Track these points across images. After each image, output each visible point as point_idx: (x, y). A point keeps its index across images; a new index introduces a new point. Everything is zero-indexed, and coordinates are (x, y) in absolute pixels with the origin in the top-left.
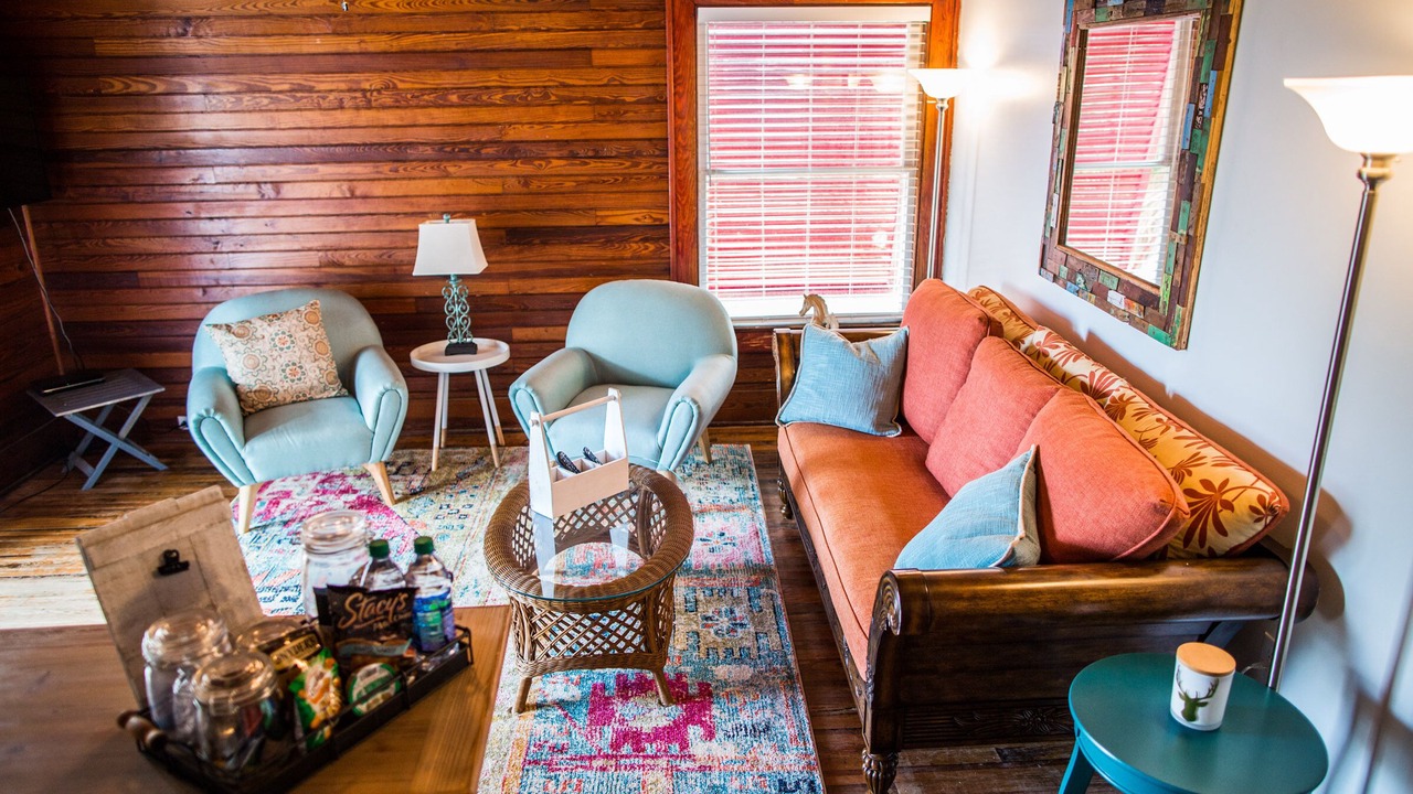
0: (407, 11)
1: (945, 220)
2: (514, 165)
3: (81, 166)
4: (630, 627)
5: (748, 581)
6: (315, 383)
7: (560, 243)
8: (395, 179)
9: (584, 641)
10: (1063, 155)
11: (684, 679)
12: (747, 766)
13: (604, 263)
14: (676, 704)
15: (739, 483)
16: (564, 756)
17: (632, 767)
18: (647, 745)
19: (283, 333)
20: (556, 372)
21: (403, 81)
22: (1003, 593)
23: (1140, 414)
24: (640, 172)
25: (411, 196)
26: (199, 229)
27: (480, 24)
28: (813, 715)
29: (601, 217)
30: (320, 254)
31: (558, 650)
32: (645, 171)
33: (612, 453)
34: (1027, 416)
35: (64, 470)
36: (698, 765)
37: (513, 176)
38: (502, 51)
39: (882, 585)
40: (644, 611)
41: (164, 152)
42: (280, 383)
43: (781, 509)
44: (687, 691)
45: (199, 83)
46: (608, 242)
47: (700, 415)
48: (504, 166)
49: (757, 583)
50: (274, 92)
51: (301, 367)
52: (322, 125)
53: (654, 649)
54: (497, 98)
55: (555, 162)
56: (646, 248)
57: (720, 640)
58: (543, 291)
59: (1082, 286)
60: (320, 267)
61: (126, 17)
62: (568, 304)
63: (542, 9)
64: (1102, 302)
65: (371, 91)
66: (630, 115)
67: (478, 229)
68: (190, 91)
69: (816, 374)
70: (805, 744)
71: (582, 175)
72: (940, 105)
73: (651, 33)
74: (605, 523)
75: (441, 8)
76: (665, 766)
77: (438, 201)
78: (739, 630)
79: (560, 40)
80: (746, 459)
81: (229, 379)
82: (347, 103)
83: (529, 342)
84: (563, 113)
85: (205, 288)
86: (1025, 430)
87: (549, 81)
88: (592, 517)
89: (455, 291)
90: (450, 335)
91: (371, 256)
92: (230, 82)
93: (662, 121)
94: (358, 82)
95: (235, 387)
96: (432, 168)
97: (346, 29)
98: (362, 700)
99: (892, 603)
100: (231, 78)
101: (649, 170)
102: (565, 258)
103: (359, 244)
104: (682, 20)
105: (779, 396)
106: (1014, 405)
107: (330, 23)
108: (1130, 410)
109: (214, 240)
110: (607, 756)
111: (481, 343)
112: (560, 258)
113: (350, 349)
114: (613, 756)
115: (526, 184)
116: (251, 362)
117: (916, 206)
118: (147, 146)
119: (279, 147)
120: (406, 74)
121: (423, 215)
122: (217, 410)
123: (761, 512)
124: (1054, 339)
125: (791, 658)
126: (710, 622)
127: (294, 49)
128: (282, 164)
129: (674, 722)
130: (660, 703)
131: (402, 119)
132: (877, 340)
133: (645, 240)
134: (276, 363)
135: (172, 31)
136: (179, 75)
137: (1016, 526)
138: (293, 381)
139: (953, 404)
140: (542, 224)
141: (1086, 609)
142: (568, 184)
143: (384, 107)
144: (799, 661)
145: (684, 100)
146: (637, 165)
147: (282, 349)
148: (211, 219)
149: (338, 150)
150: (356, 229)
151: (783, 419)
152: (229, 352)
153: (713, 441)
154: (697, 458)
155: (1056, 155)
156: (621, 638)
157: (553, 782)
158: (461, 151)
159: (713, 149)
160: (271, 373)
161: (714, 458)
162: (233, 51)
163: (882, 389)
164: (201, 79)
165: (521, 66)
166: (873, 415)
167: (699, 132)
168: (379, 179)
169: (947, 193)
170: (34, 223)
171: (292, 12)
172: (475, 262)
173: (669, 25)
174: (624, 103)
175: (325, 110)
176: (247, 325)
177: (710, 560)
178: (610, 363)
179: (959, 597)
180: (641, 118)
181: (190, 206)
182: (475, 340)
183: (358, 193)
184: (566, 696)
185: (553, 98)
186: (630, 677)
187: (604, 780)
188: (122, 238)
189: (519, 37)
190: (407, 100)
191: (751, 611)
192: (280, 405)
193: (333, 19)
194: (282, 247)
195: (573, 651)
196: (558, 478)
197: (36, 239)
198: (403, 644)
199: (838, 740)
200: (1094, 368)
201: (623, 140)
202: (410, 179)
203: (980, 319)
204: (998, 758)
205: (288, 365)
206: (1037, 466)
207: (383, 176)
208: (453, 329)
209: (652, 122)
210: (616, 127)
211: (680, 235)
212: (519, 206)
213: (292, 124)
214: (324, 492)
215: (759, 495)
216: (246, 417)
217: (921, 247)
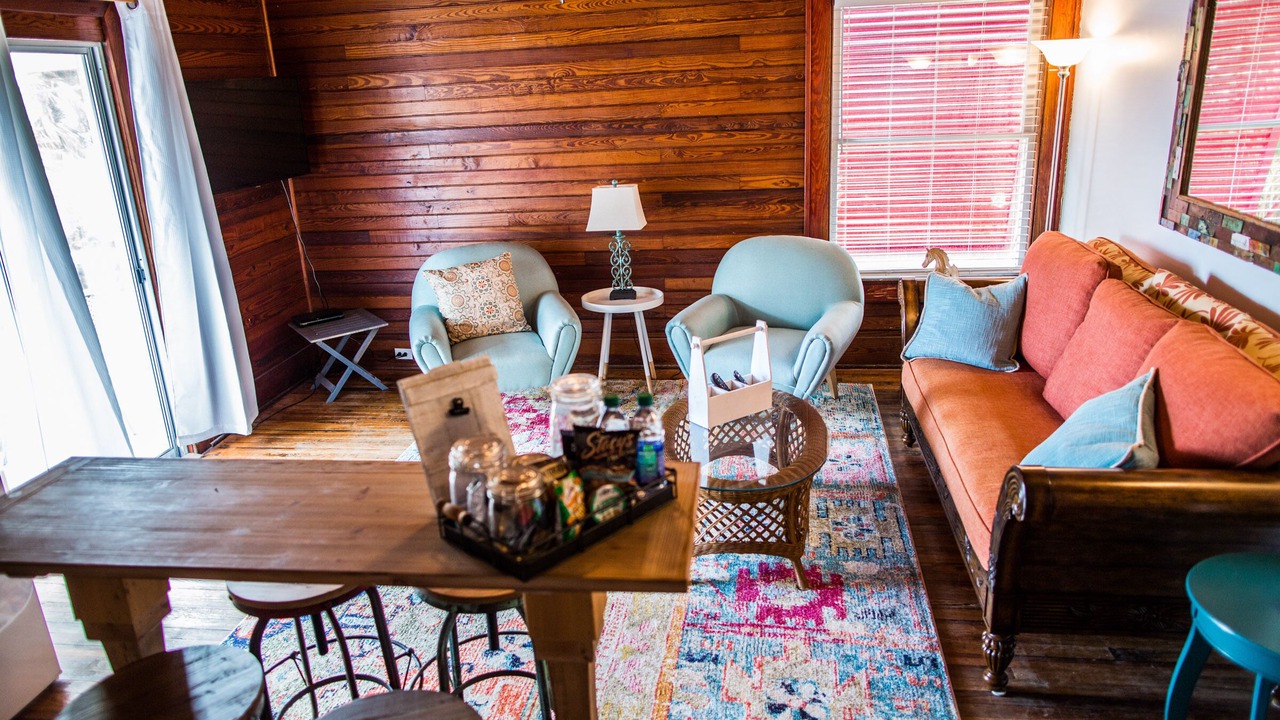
0: (585, 11)
1: (1063, 182)
2: (671, 138)
3: (332, 147)
4: (774, 520)
5: (873, 496)
6: (507, 319)
7: (708, 205)
8: (571, 152)
9: (734, 529)
10: (1188, 110)
11: (818, 570)
12: (875, 643)
13: (745, 223)
14: (812, 589)
15: (863, 416)
16: (717, 622)
17: (775, 635)
18: (787, 619)
19: (483, 278)
20: (705, 312)
21: (582, 70)
22: (1122, 489)
23: (1264, 344)
24: (780, 142)
25: (584, 166)
26: (416, 196)
27: (646, 18)
28: (935, 607)
29: (744, 182)
30: (510, 215)
31: (712, 536)
32: (783, 141)
33: (758, 376)
34: (1146, 347)
35: (313, 387)
36: (832, 638)
37: (669, 148)
38: (664, 40)
39: (1007, 480)
40: (786, 507)
41: (392, 134)
42: (480, 320)
43: (903, 437)
44: (821, 579)
45: (421, 78)
46: (750, 204)
47: (832, 351)
48: (662, 139)
49: (881, 497)
50: (478, 83)
51: (495, 306)
52: (515, 108)
53: (793, 539)
54: (658, 81)
55: (706, 135)
56: (783, 209)
57: (849, 541)
58: (692, 247)
59: (1204, 231)
60: (509, 226)
61: (368, 27)
62: (714, 259)
63: (697, 3)
64: (1226, 246)
65: (555, 79)
66: (772, 93)
67: (640, 193)
68: (413, 84)
69: (939, 315)
70: (927, 629)
71: (729, 146)
72: (1061, 73)
73: (792, 20)
74: (748, 439)
75: (614, 7)
76: (803, 637)
77: (606, 170)
78: (866, 534)
79: (712, 29)
80: (869, 396)
81: (440, 315)
82: (535, 90)
83: (680, 291)
84: (713, 93)
85: (418, 243)
86: (1143, 360)
87: (702, 65)
88: (737, 434)
89: (619, 245)
90: (614, 282)
91: (550, 217)
92: (444, 76)
93: (800, 97)
94: (544, 72)
95: (444, 321)
96: (602, 142)
97: (537, 29)
98: (600, 510)
99: (1017, 493)
100: (445, 72)
101: (787, 141)
102: (713, 218)
103: (541, 207)
104: (820, 7)
105: (903, 336)
106: (1133, 337)
107: (524, 24)
108: (1252, 340)
109: (427, 204)
110: (753, 625)
111: (640, 290)
112: (707, 218)
113: (534, 294)
114: (758, 626)
115: (680, 155)
116: (458, 301)
117: (1035, 169)
118: (380, 129)
119: (480, 127)
120: (582, 63)
121: (594, 182)
122: (433, 337)
123: (884, 440)
124: (1175, 280)
125: (914, 560)
126: (840, 527)
127: (495, 47)
128: (482, 141)
129: (811, 603)
130: (798, 587)
131: (579, 101)
132: (997, 286)
133: (782, 202)
134: (476, 303)
135: (403, 36)
136: (406, 71)
137: (1135, 435)
138: (489, 317)
139: (1072, 341)
140: (693, 188)
141: (1203, 508)
142: (717, 154)
143: (565, 92)
144: (921, 562)
145: (820, 77)
146: (777, 136)
147: (481, 291)
148: (426, 187)
149: (527, 128)
150: (539, 194)
151: (907, 355)
152: (441, 292)
153: (840, 380)
154: (824, 394)
155: (1180, 111)
156: (767, 528)
157: (709, 641)
158: (626, 127)
159: (845, 121)
160: (473, 311)
161: (840, 394)
162: (447, 50)
163: (1001, 330)
164: (422, 74)
165: (680, 52)
166: (993, 351)
167: (833, 106)
168: (559, 152)
169: (1066, 155)
170: (295, 192)
171: (495, 16)
172: (637, 221)
173: (808, 12)
174: (767, 82)
175: (517, 95)
176: (455, 271)
177: (839, 477)
178: (749, 307)
179: (1081, 490)
180: (780, 94)
181: (409, 177)
182: (634, 288)
183: (541, 164)
184: (717, 577)
185: (706, 80)
186: (771, 566)
187: (752, 642)
188: (358, 203)
189: (678, 28)
190: (583, 85)
191: (877, 520)
192: (478, 337)
193: (526, 20)
194: (480, 210)
195: (725, 537)
196: (712, 394)
197: (297, 205)
198: (628, 474)
199: (957, 630)
200: (1215, 304)
201: (765, 114)
202: (583, 152)
203: (1099, 263)
204: (1110, 656)
205: (485, 304)
206: (1156, 385)
207: (562, 150)
208: (617, 278)
209: (791, 98)
210: (758, 103)
211: (814, 197)
212: (674, 173)
213: (490, 109)
214: (510, 411)
215: (882, 426)
216: (453, 345)
217: (1039, 206)
